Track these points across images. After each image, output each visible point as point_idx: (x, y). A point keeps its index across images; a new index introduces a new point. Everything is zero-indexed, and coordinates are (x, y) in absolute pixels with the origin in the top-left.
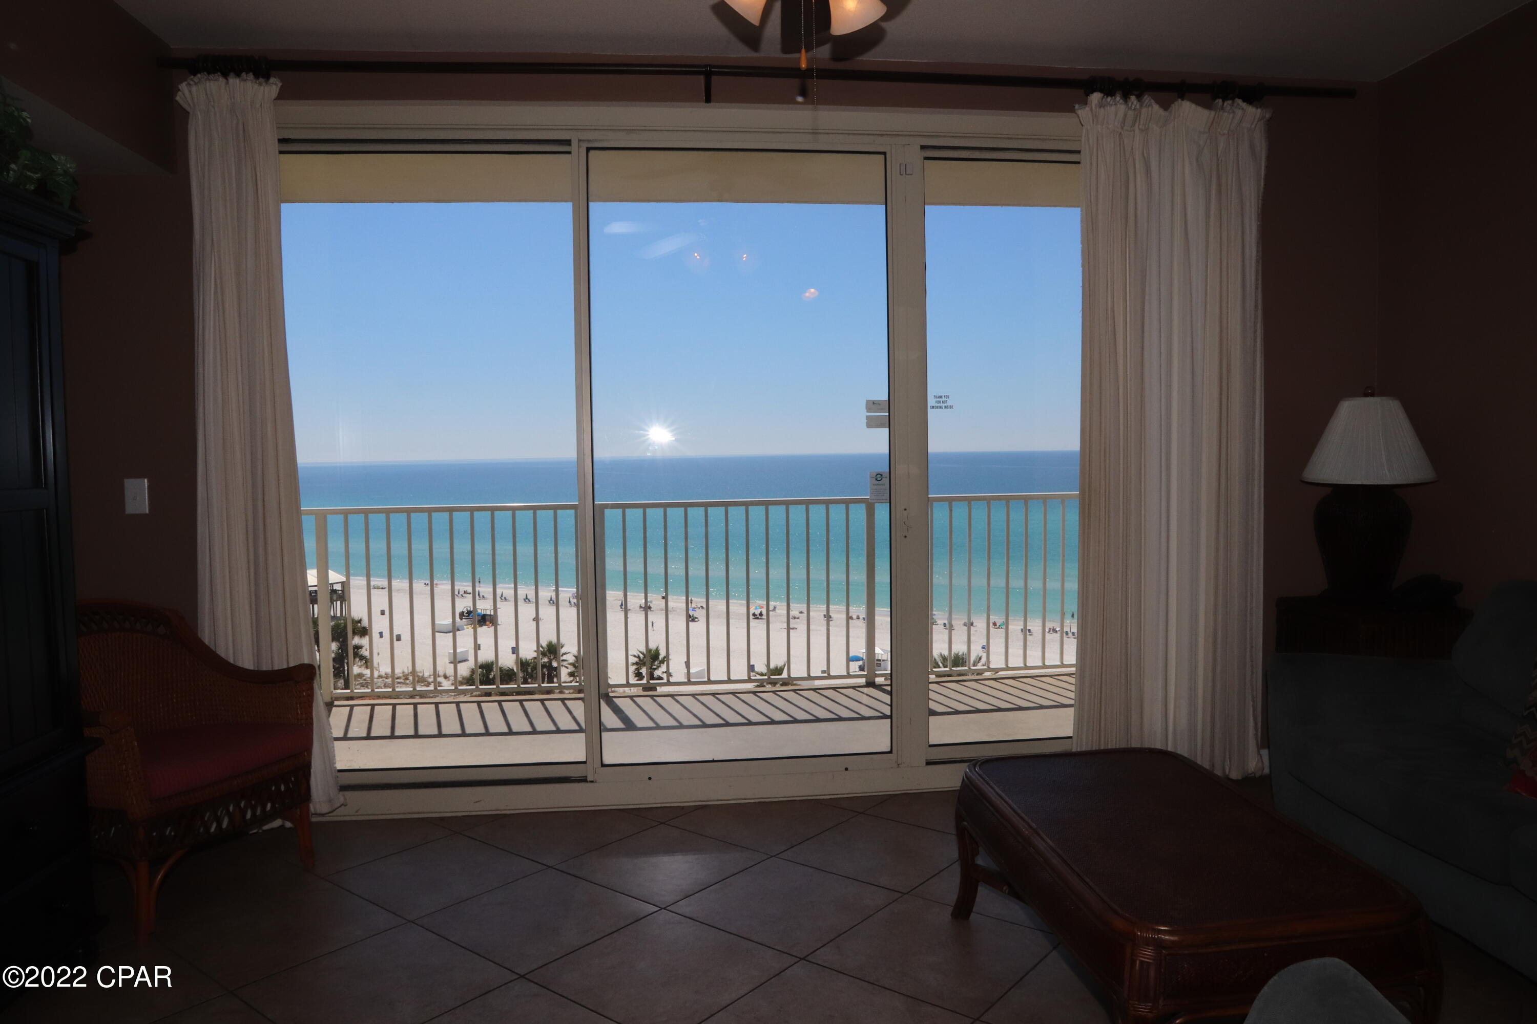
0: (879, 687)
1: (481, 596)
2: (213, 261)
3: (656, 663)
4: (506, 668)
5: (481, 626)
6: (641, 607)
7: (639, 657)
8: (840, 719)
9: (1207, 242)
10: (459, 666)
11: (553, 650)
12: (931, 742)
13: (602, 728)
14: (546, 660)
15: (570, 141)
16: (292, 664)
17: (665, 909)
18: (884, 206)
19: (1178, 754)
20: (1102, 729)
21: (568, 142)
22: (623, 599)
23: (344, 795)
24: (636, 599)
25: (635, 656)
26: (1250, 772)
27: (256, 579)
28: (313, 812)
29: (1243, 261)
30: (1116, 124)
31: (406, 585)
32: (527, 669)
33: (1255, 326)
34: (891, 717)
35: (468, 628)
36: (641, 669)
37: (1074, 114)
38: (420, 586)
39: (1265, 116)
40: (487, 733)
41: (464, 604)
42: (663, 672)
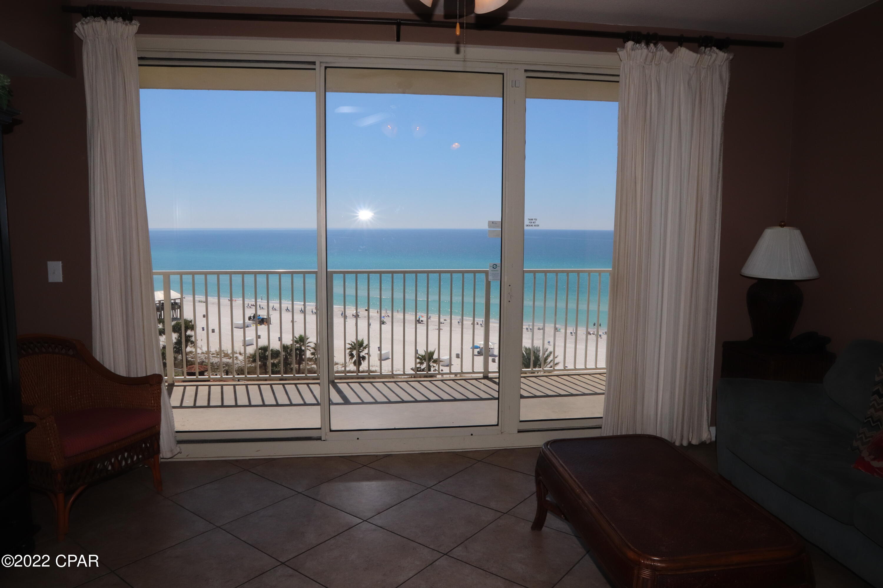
0: (491, 379)
1: (261, 308)
2: (99, 132)
3: (362, 348)
4: (275, 349)
5: (261, 325)
6: (353, 315)
7: (352, 345)
8: (468, 399)
9: (692, 131)
10: (247, 348)
11: (302, 340)
12: (521, 419)
13: (330, 402)
14: (298, 345)
15: (315, 62)
16: (148, 374)
17: (366, 521)
18: (502, 98)
19: (662, 438)
20: (620, 415)
21: (314, 63)
22: (343, 311)
23: (179, 447)
24: (351, 311)
25: (349, 344)
26: (703, 440)
27: (127, 320)
28: (162, 457)
29: (713, 144)
30: (641, 60)
31: (216, 300)
32: (287, 350)
33: (718, 182)
34: (498, 399)
35: (253, 326)
36: (353, 351)
37: (616, 53)
38: (225, 301)
39: (729, 58)
40: (264, 405)
41: (250, 312)
42: (365, 354)
